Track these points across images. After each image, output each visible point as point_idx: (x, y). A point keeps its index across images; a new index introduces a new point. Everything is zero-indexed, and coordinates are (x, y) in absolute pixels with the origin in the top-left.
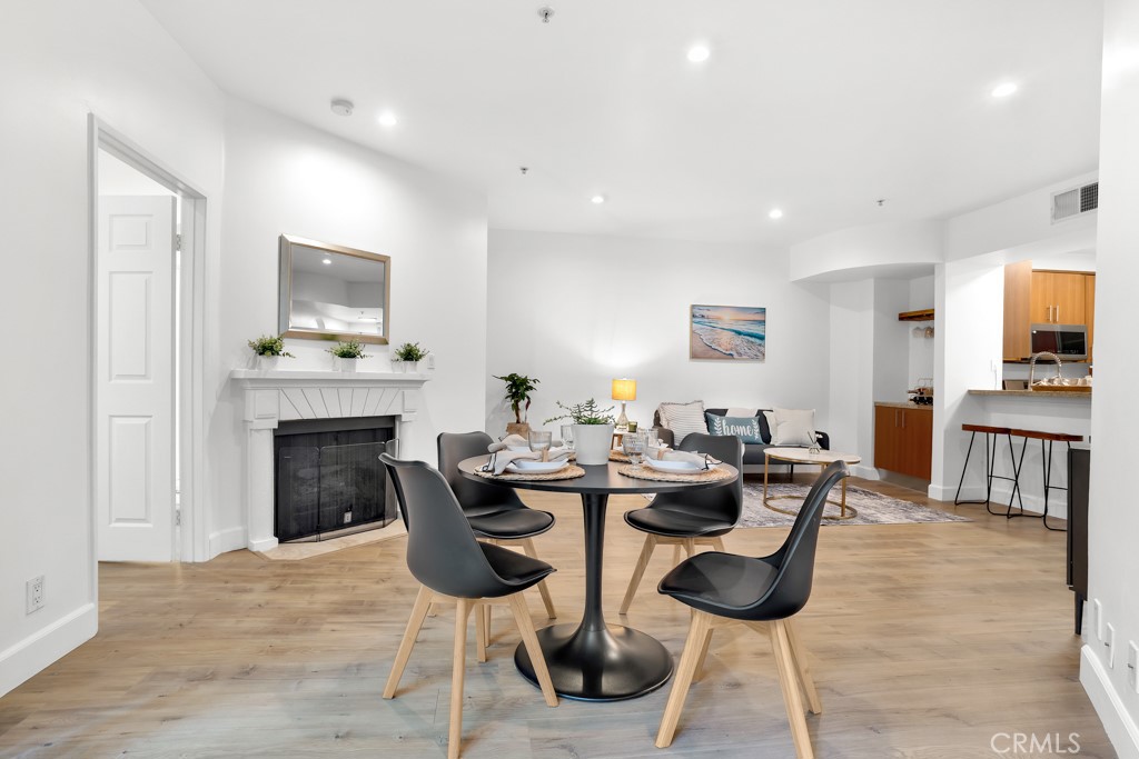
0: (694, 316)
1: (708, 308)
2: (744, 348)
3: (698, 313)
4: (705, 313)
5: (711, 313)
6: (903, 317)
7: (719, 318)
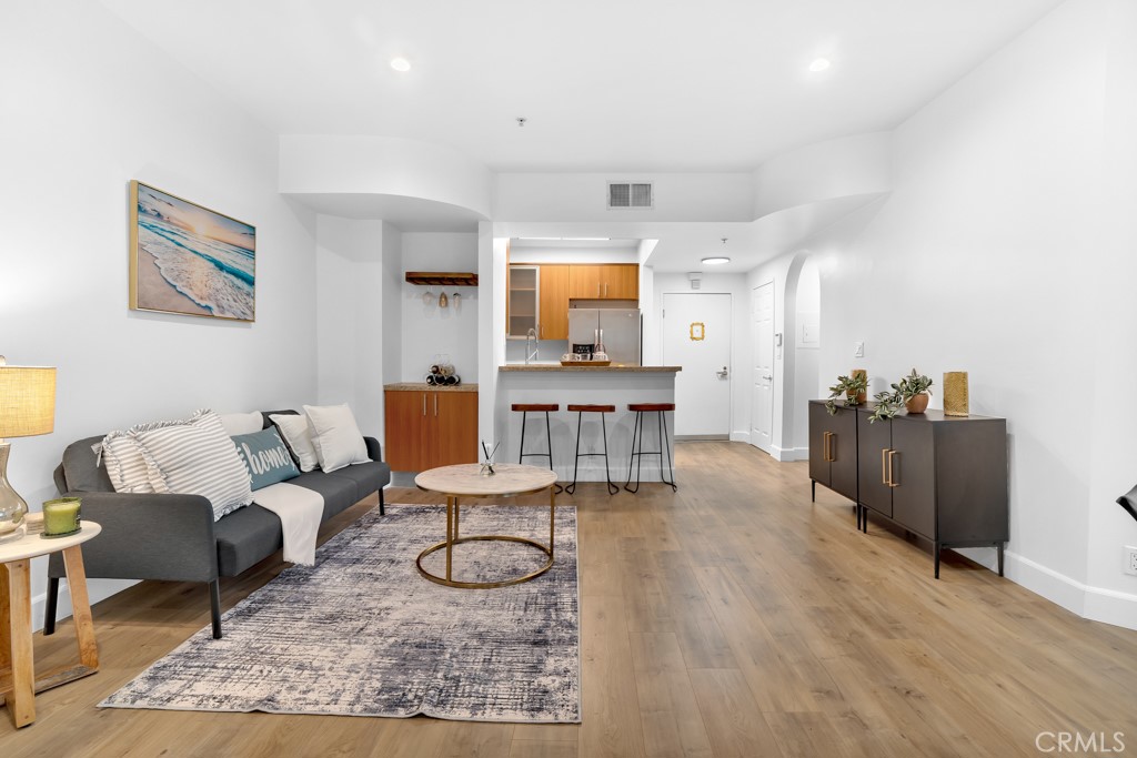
2: (227, 297)
6: (414, 278)
7: (188, 229)
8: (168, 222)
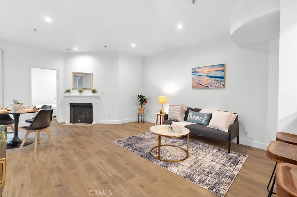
0: (192, 72)
1: (198, 68)
3: (194, 71)
4: (196, 70)
5: (199, 70)
7: (202, 72)
8: (198, 72)
